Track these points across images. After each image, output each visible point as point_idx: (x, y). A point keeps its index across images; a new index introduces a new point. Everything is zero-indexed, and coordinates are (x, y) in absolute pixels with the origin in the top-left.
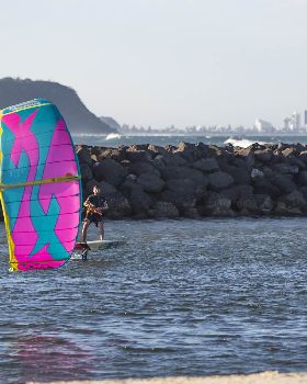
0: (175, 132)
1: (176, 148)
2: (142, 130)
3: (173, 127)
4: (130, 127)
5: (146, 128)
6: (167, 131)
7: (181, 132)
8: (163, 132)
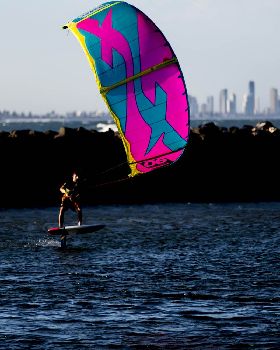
0: (56, 117)
1: (57, 133)
2: (23, 116)
3: (53, 112)
4: (11, 113)
5: (27, 114)
6: (48, 116)
7: (62, 117)
8: (44, 117)
